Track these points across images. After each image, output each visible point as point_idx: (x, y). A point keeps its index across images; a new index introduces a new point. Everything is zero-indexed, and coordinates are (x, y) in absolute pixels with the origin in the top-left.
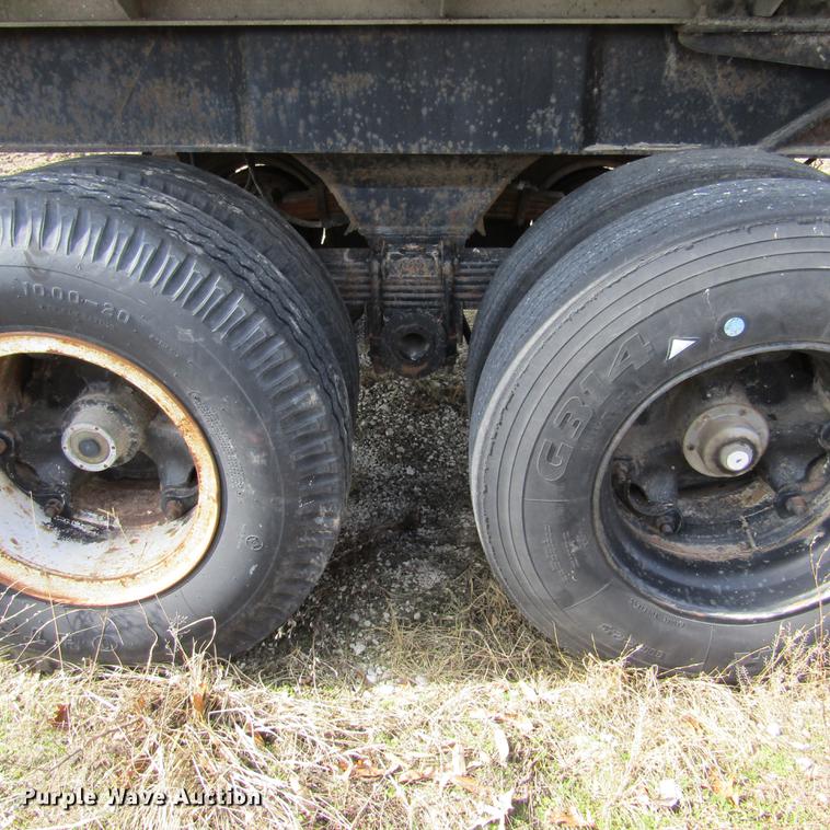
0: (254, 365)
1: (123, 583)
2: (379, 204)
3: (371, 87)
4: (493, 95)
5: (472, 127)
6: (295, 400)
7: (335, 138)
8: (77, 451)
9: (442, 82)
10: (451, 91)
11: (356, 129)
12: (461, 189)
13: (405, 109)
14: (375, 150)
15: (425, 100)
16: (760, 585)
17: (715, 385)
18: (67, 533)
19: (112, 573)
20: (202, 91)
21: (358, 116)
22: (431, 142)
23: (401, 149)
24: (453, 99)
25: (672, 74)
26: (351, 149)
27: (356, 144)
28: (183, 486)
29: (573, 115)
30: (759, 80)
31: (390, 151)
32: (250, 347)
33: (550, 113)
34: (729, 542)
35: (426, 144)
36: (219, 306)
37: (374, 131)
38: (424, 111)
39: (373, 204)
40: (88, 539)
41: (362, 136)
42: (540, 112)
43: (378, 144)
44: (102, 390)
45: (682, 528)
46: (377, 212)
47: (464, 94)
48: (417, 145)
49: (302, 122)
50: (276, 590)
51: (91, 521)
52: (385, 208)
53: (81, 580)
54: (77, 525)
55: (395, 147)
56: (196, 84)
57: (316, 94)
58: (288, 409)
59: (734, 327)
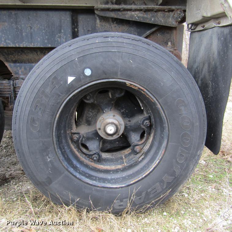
2: (20, 68)
3: (7, 27)
4: (44, 29)
5: (39, 39)
9: (28, 25)
10: (31, 28)
11: (3, 39)
13: (18, 33)
15: (24, 31)
16: (124, 176)
17: (106, 108)
21: (3, 35)
22: (26, 43)
24: (32, 30)
25: (99, 26)
27: (3, 44)
29: (69, 36)
30: (124, 28)
33: (62, 35)
35: (25, 44)
37: (9, 40)
38: (24, 34)
39: (19, 68)
41: (5, 42)
42: (59, 35)
46: (20, 71)
47: (35, 29)
48: (22, 44)
52: (23, 69)
55: (16, 45)
59: (88, 72)
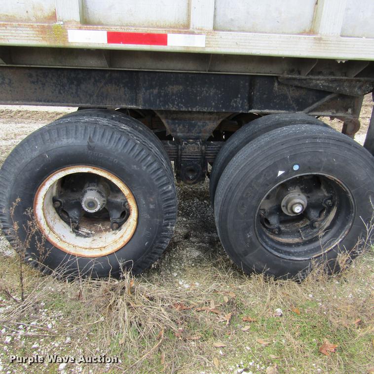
0: (153, 177)
1: (101, 249)
2: (179, 126)
3: (182, 90)
4: (221, 94)
5: (213, 104)
6: (165, 188)
7: (168, 105)
8: (87, 205)
9: (205, 89)
10: (207, 92)
11: (176, 103)
12: (206, 122)
13: (192, 97)
14: (182, 109)
15: (198, 95)
16: (306, 250)
17: (291, 186)
18: (78, 235)
19: (96, 247)
20: (125, 88)
21: (177, 99)
22: (200, 108)
23: (190, 110)
24: (208, 95)
25: (276, 89)
26: (174, 109)
27: (175, 108)
28: (118, 218)
29: (246, 101)
30: (303, 92)
31: (186, 110)
32: (153, 171)
33: (238, 100)
34: (295, 238)
35: (198, 108)
36: (144, 158)
37: (181, 104)
38: (198, 98)
39: (177, 125)
40: (85, 237)
41: (177, 105)
42: (235, 99)
43: (182, 107)
44: (94, 186)
45: (280, 233)
46: (178, 128)
47: (211, 93)
48: (195, 108)
49: (158, 100)
50: (153, 251)
51: (85, 231)
52: (181, 127)
53: (86, 249)
54: (80, 232)
55: (188, 109)
56: (123, 87)
57: (164, 91)
58: (163, 191)
59: (296, 168)
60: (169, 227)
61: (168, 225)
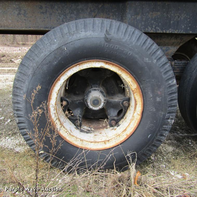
0: (162, 70)
1: (105, 143)
3: (159, 15)
4: (189, 18)
5: (183, 27)
6: (170, 82)
7: (148, 29)
8: (92, 103)
9: (177, 15)
10: (179, 17)
11: (154, 26)
12: (169, 47)
13: (167, 21)
14: (158, 32)
15: (172, 19)
19: (100, 140)
20: (113, 17)
21: (155, 23)
23: (164, 32)
24: (179, 19)
26: (152, 31)
27: (153, 30)
28: (116, 116)
31: (162, 32)
32: (161, 65)
35: (171, 30)
36: (155, 52)
37: (158, 27)
38: (172, 22)
40: (87, 133)
41: (155, 28)
43: (159, 30)
44: (97, 87)
47: (182, 18)
48: (168, 31)
49: (140, 24)
51: (85, 128)
53: (92, 142)
54: (82, 129)
55: (163, 31)
56: (112, 15)
57: (145, 17)
60: (169, 121)
61: (168, 118)
